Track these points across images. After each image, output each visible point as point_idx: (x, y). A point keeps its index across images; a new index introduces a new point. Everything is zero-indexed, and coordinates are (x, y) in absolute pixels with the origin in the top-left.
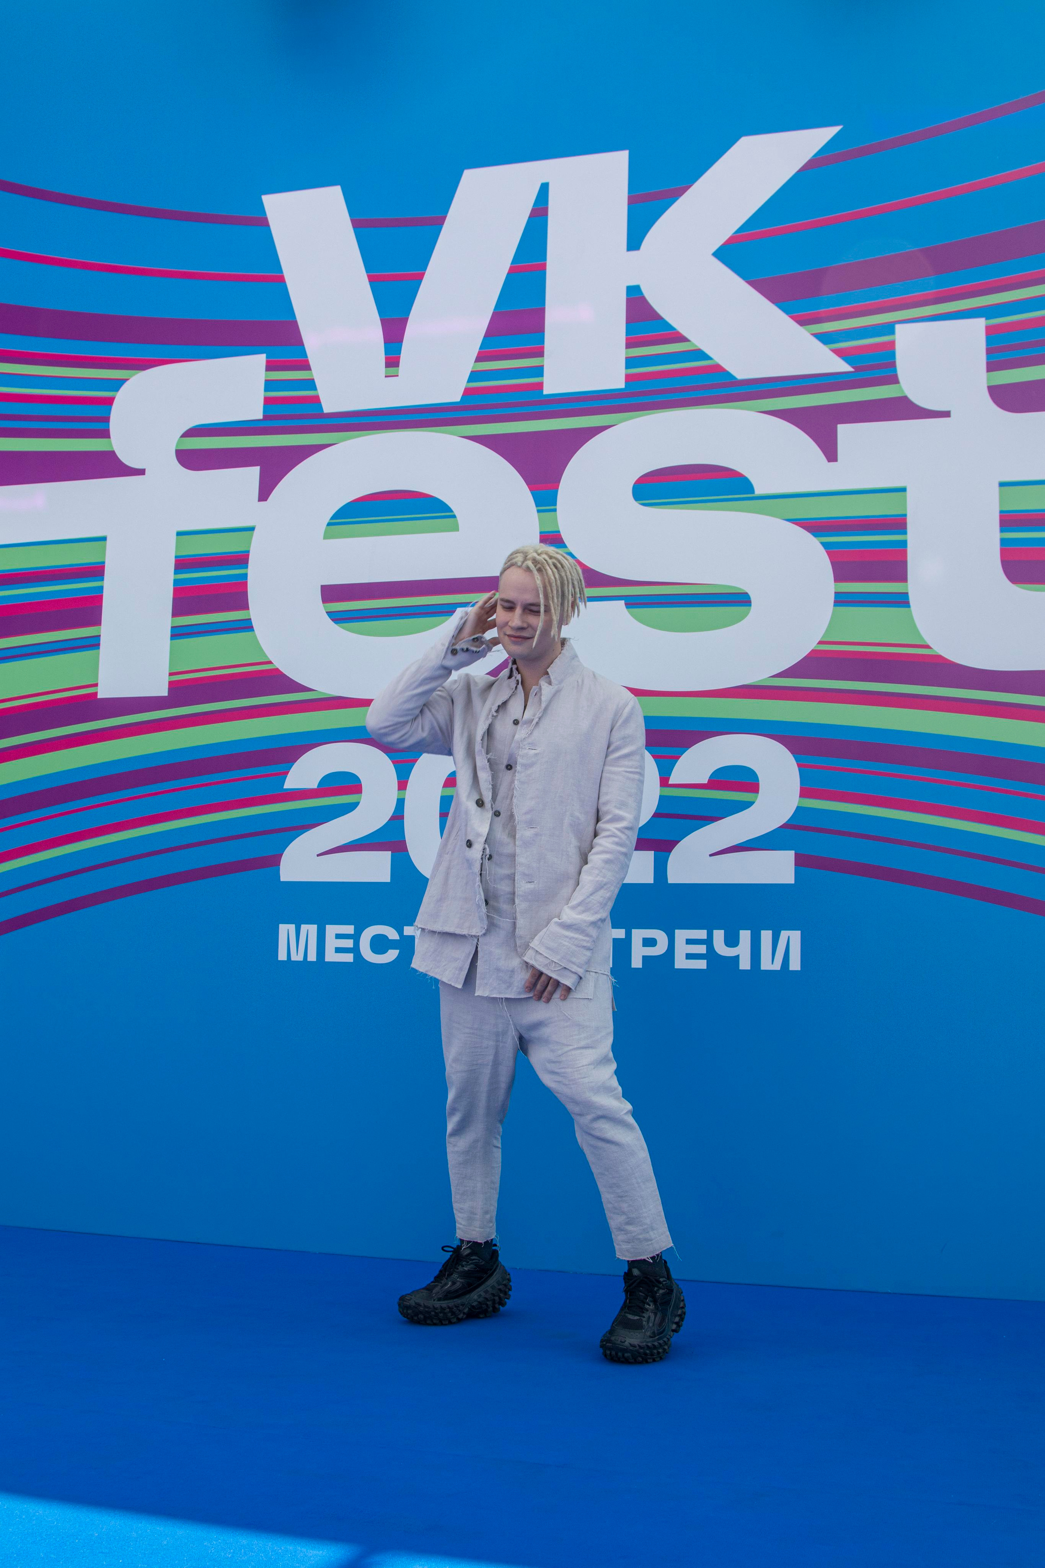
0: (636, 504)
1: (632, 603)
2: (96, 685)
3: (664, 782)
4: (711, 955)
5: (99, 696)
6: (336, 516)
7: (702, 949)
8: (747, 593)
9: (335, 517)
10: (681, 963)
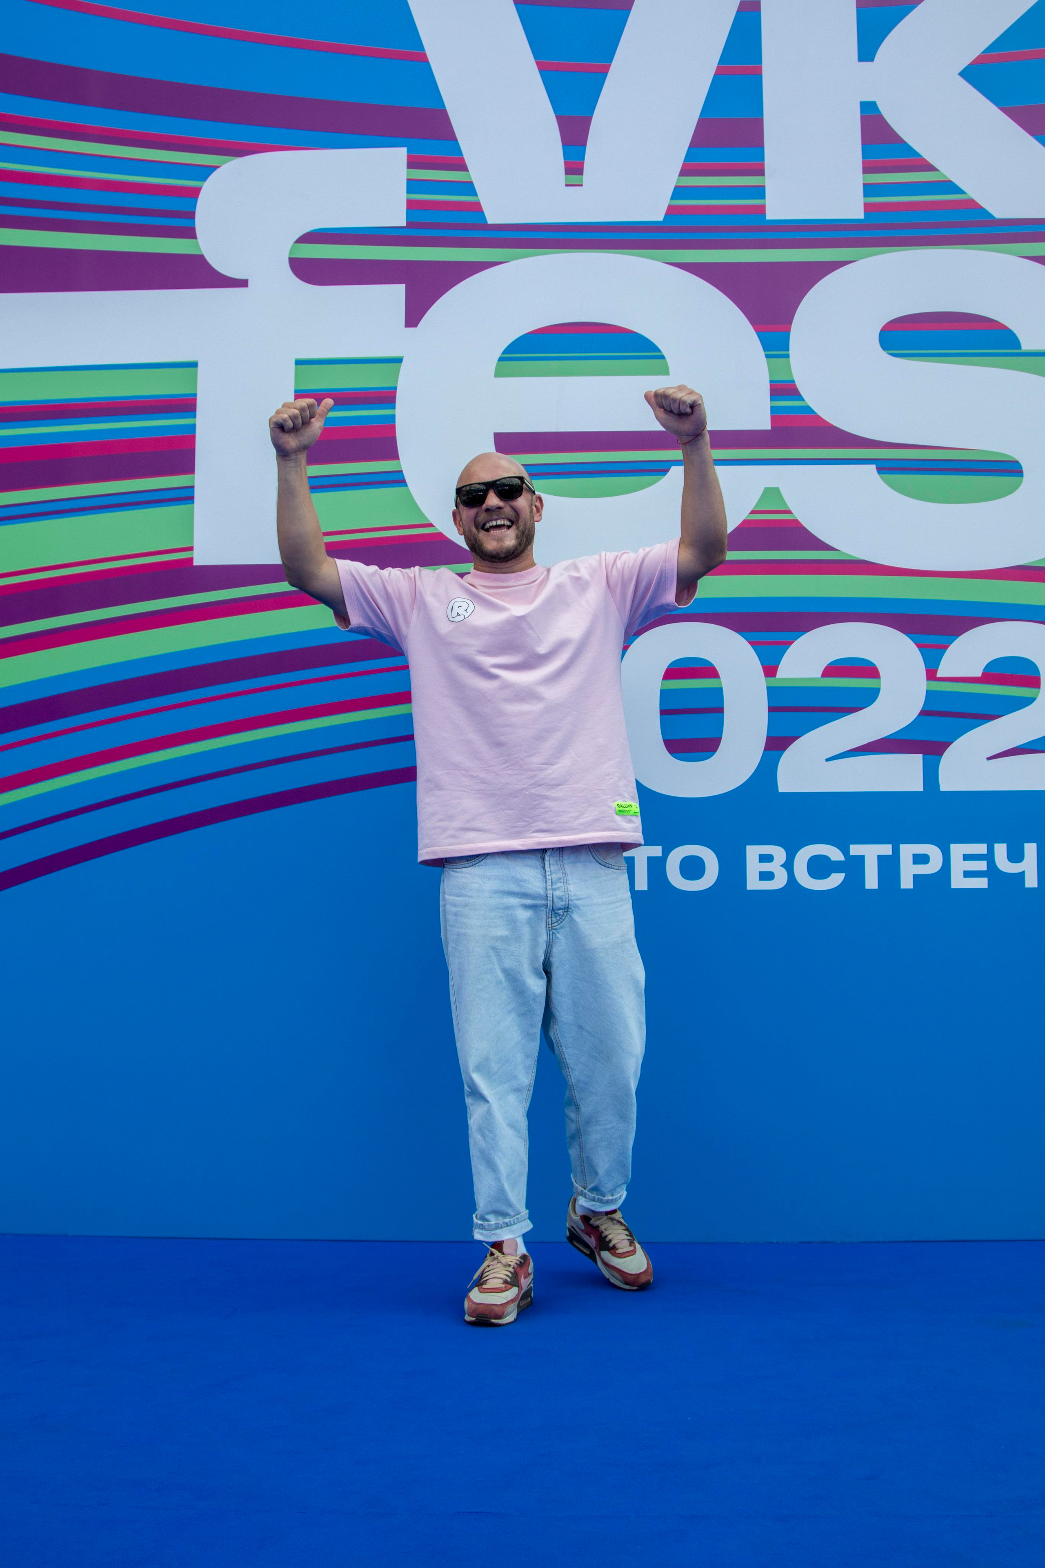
0: (884, 354)
1: (885, 468)
2: (191, 549)
3: (931, 675)
4: (992, 872)
5: (195, 563)
6: (510, 349)
7: (982, 866)
8: (1017, 462)
9: (508, 350)
10: (958, 882)
